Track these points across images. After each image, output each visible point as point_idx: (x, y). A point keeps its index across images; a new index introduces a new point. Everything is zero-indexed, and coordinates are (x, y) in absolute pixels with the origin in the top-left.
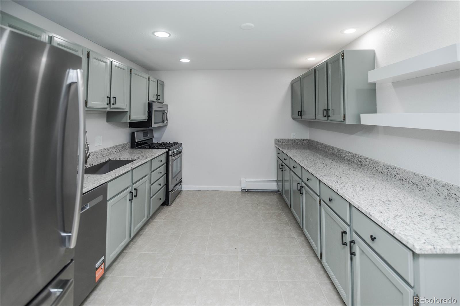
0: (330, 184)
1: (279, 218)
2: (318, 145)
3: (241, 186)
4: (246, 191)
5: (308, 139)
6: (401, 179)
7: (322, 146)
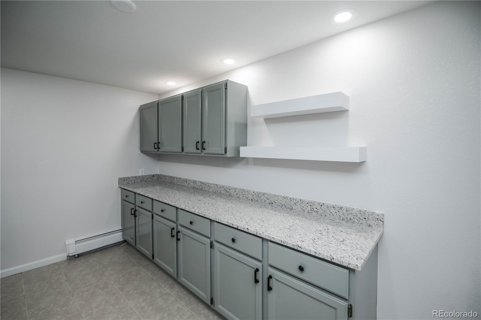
0: (234, 224)
1: (139, 276)
2: (173, 180)
3: (67, 252)
4: (77, 257)
5: (158, 175)
6: (271, 203)
7: (179, 181)
